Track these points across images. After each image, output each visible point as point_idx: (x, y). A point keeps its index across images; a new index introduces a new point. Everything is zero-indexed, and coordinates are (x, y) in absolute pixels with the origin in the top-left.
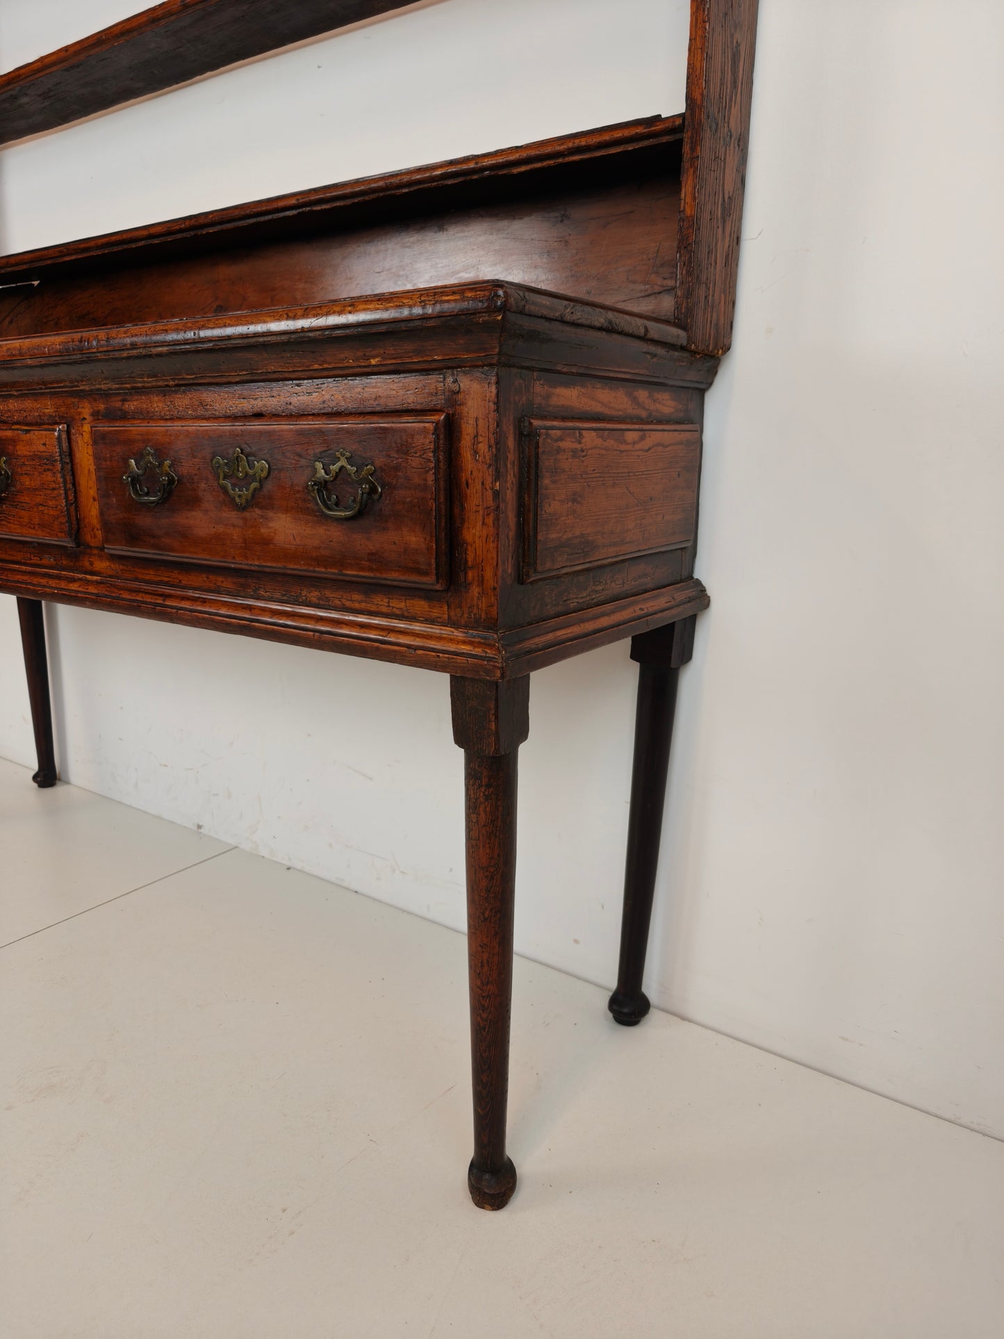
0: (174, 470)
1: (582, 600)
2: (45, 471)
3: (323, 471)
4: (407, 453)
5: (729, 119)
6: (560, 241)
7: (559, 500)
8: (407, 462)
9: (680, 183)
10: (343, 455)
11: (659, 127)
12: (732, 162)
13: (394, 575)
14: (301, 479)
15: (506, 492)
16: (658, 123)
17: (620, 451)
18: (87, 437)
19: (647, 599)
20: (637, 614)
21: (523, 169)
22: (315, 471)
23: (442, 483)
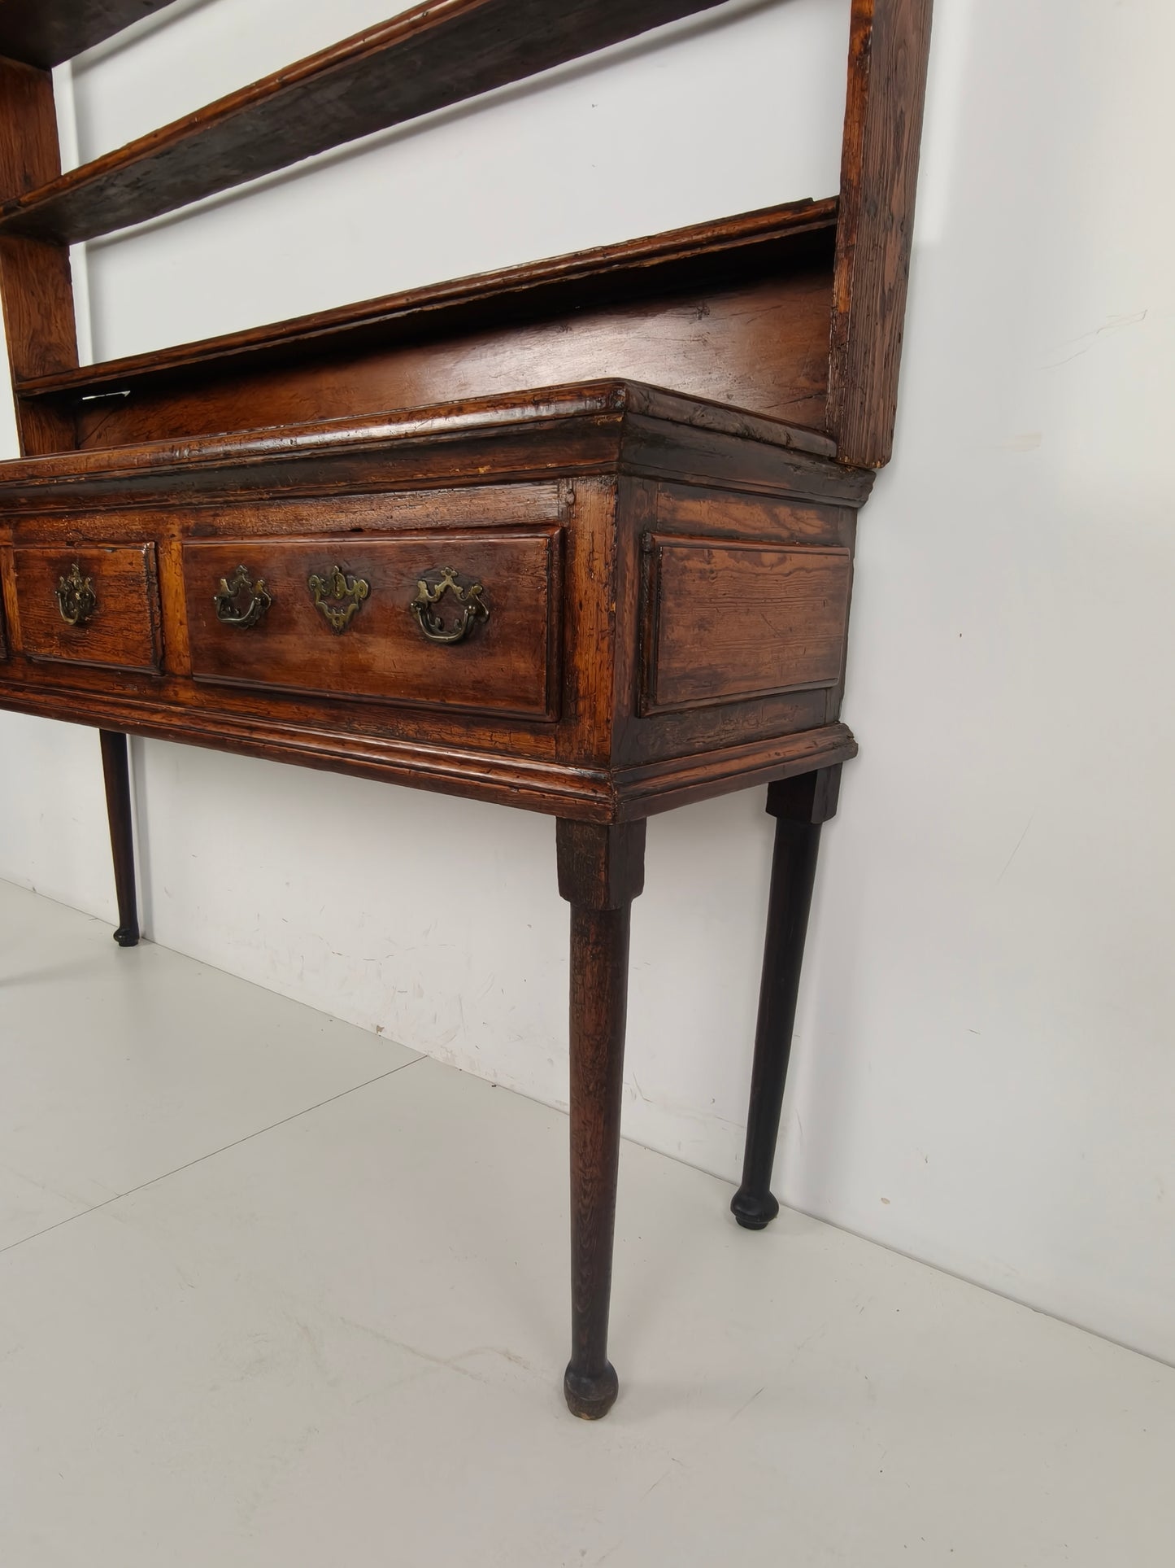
0: (268, 590)
1: (710, 740)
2: (130, 592)
3: (427, 591)
4: (518, 571)
5: (890, 200)
6: (698, 340)
7: (683, 626)
8: (518, 581)
9: (832, 276)
10: (448, 573)
11: (811, 212)
12: (892, 250)
13: (501, 705)
14: (404, 599)
15: (623, 614)
16: (809, 208)
17: (754, 574)
18: (175, 555)
19: (785, 743)
20: (771, 759)
21: (656, 261)
22: (418, 591)
23: (555, 604)
